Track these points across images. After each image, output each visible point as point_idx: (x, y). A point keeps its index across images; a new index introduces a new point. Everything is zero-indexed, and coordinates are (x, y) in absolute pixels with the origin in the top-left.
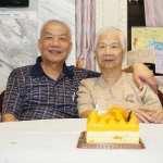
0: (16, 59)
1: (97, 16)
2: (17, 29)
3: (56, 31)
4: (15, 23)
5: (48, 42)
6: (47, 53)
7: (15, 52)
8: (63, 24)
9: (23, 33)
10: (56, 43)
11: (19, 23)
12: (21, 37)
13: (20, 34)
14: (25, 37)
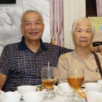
2: (8, 20)
5: (28, 27)
7: (7, 36)
9: (13, 23)
11: (9, 15)
12: (12, 25)
13: (10, 23)
14: (14, 26)
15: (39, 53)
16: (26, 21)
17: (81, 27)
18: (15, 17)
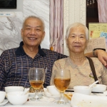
0: (8, 45)
1: (65, 16)
2: (8, 24)
3: (33, 24)
4: (7, 20)
6: (27, 39)
7: (7, 40)
8: (38, 19)
9: (13, 27)
10: (33, 33)
11: (9, 20)
12: (11, 30)
13: (10, 27)
14: (14, 30)
15: (36, 58)
16: (27, 26)
17: (75, 33)
18: (15, 22)
